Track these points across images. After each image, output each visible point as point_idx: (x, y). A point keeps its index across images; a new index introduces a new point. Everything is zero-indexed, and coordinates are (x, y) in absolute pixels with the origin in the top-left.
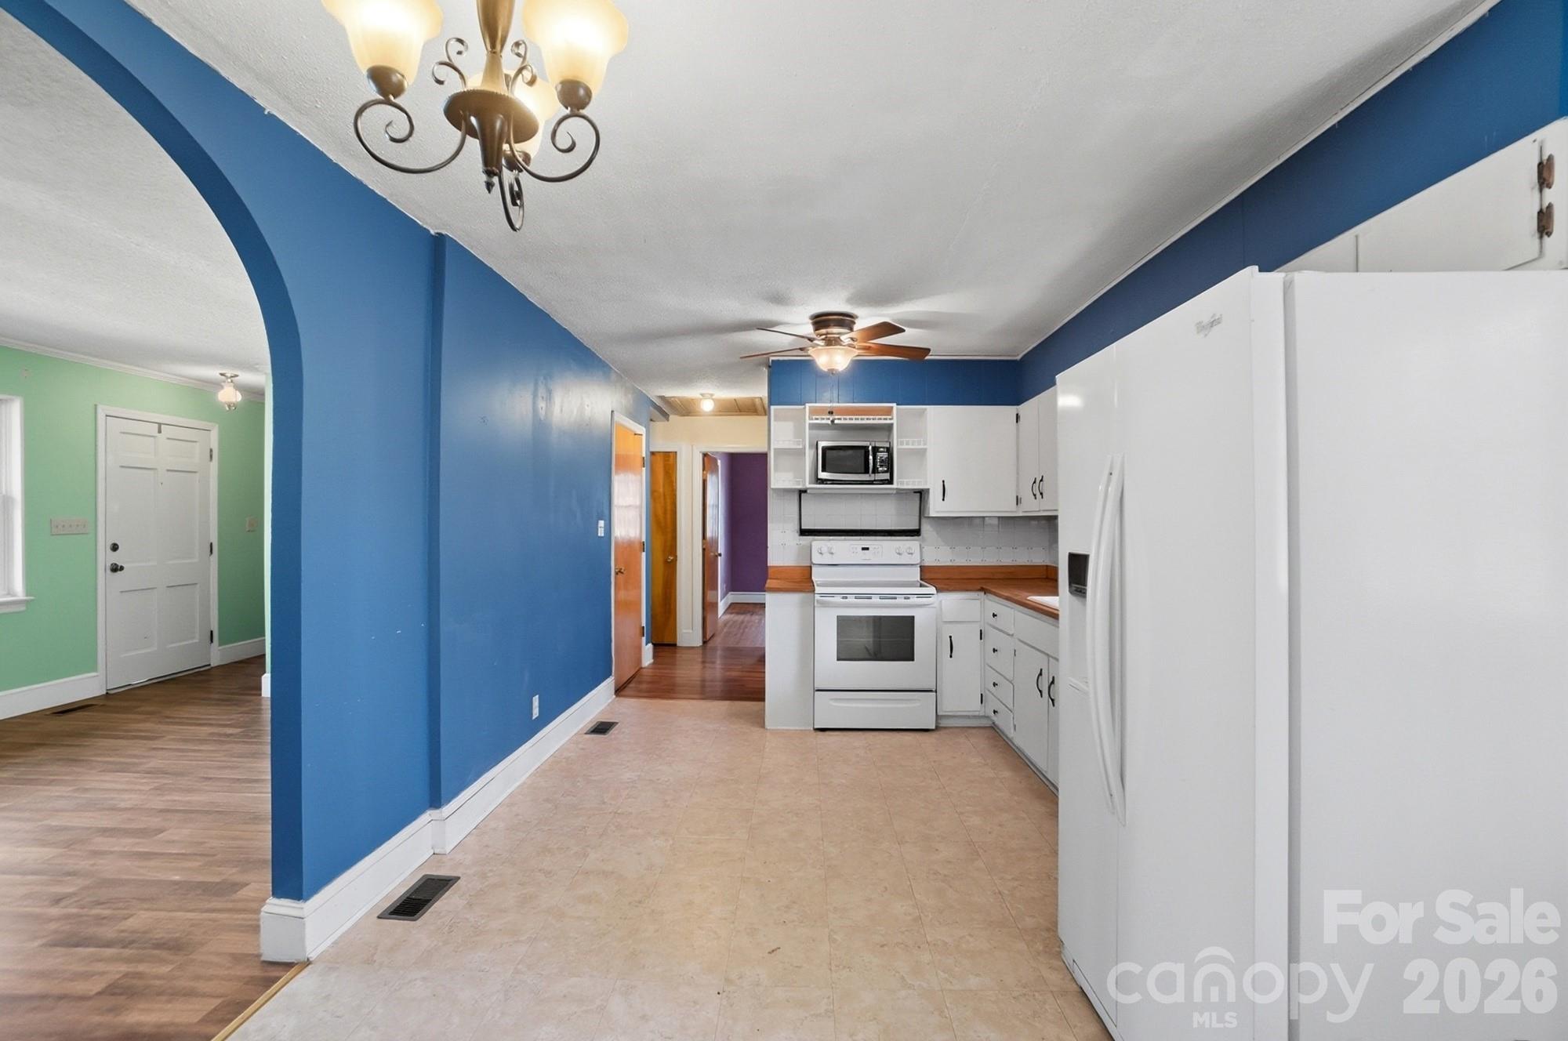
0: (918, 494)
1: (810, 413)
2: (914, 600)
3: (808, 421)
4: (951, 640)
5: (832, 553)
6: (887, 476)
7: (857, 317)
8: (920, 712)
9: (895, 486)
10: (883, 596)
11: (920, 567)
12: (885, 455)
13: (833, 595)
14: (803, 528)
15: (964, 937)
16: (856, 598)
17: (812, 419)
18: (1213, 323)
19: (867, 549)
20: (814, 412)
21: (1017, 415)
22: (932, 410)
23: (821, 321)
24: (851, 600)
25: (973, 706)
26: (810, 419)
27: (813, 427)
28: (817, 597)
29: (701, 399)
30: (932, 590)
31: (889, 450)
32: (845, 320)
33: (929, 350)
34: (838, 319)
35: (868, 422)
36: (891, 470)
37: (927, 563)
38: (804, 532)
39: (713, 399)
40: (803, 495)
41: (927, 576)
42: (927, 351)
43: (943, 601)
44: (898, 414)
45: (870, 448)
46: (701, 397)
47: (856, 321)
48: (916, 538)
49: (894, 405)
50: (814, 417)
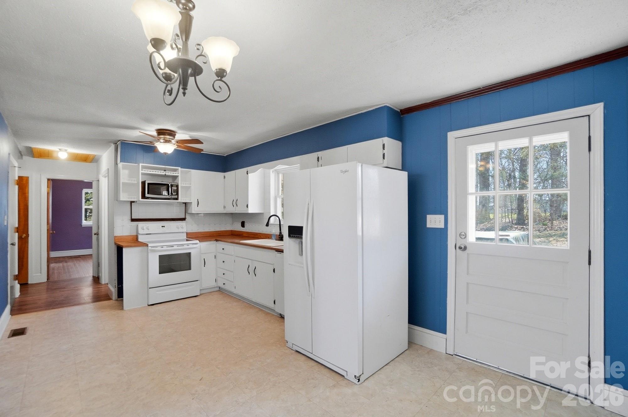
0: (184, 204)
1: (142, 168)
2: (191, 246)
3: (141, 172)
4: (204, 260)
5: (148, 229)
6: (176, 197)
7: (176, 133)
8: (193, 290)
9: (179, 201)
10: (178, 245)
11: (186, 233)
12: (175, 188)
13: (156, 247)
14: (132, 218)
15: (257, 351)
16: (167, 247)
17: (143, 171)
18: (346, 171)
19: (164, 227)
20: (143, 167)
21: (224, 176)
22: (193, 171)
23: (161, 132)
24: (165, 248)
25: (213, 284)
26: (142, 170)
27: (143, 174)
28: (150, 248)
29: (59, 152)
30: (198, 241)
31: (177, 186)
32: (172, 133)
33: (203, 150)
34: (169, 132)
35: (171, 174)
36: (177, 194)
37: (188, 232)
38: (133, 220)
39: (67, 153)
40: (132, 203)
41: (189, 236)
42: (202, 150)
43: (201, 246)
44: (180, 172)
45: (170, 185)
46: (59, 150)
47: (176, 134)
48: (184, 221)
49: (179, 168)
50: (143, 170)
